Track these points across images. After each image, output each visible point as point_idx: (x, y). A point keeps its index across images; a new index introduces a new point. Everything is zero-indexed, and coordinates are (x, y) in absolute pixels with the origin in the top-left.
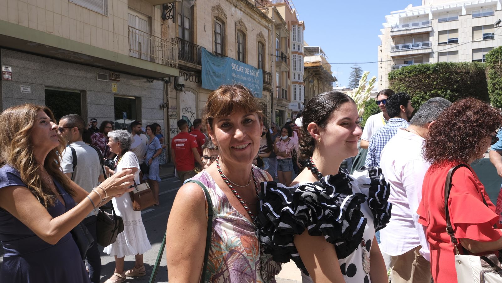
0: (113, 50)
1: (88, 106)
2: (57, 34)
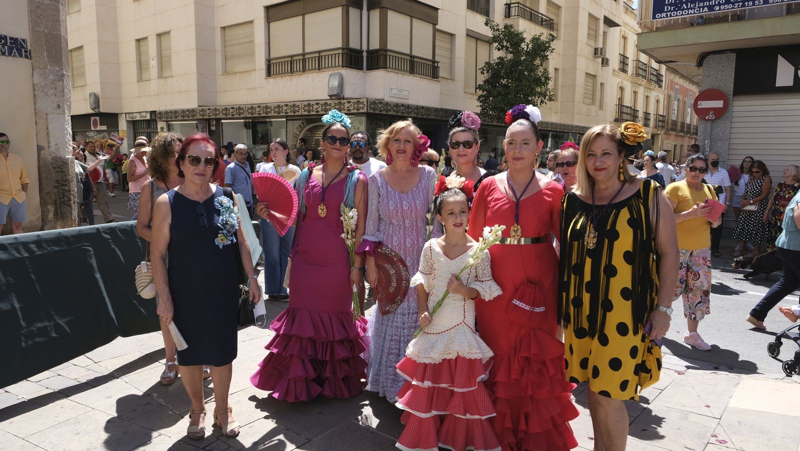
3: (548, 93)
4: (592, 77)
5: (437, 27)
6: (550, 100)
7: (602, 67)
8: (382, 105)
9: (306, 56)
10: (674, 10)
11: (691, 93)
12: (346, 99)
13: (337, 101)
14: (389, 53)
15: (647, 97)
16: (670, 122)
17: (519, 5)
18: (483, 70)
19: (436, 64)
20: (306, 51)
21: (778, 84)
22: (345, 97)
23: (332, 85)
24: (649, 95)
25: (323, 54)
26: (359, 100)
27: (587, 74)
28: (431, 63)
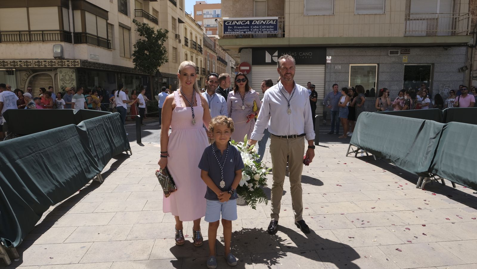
0: (388, 36)
1: (380, 74)
2: (345, 36)
3: (165, 58)
4: (175, 49)
5: (108, 21)
6: (166, 62)
7: (179, 43)
8: (87, 63)
9: (32, 33)
10: (232, 31)
11: (214, 57)
12: (66, 59)
13: (60, 61)
14: (87, 35)
15: (197, 59)
16: (207, 72)
17: (143, 11)
18: (135, 46)
19: (109, 41)
20: (31, 29)
21: (266, 61)
22: (65, 58)
23: (56, 51)
24: (198, 58)
25: (45, 32)
26: (75, 60)
27: (173, 47)
28: (106, 41)
